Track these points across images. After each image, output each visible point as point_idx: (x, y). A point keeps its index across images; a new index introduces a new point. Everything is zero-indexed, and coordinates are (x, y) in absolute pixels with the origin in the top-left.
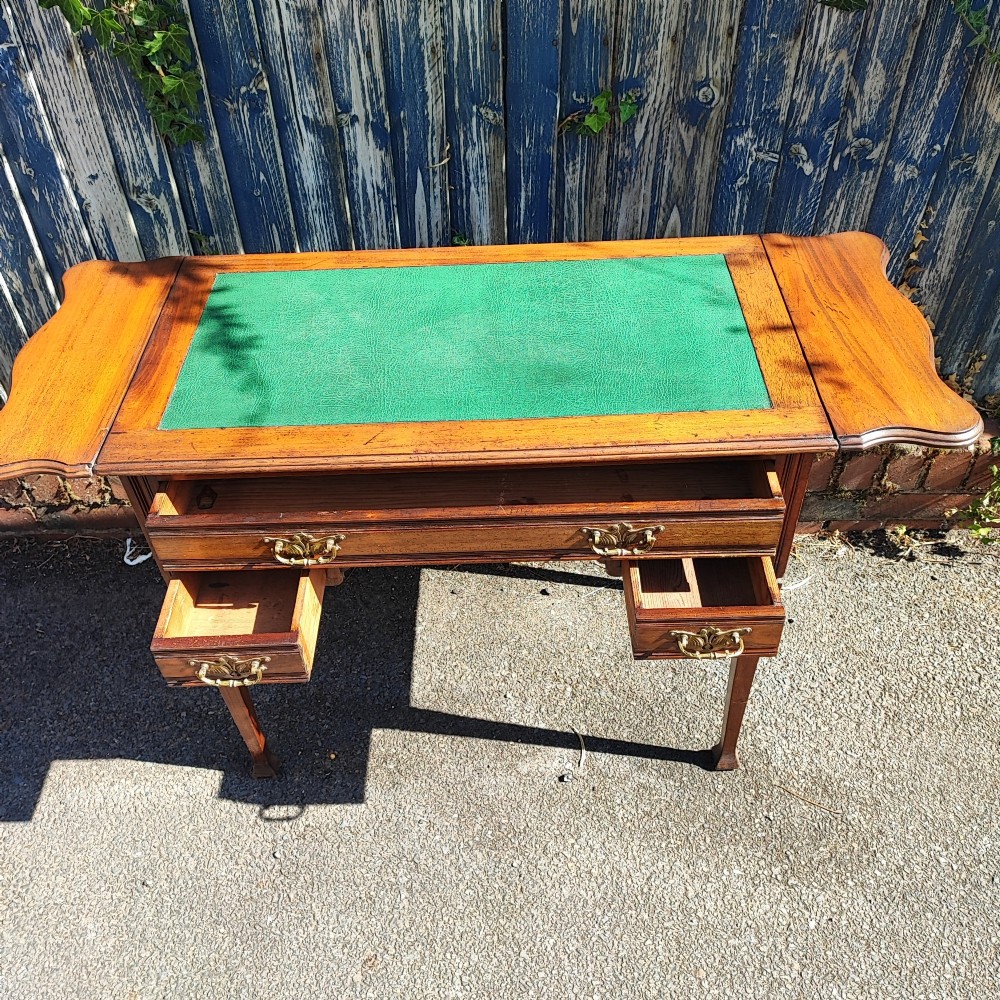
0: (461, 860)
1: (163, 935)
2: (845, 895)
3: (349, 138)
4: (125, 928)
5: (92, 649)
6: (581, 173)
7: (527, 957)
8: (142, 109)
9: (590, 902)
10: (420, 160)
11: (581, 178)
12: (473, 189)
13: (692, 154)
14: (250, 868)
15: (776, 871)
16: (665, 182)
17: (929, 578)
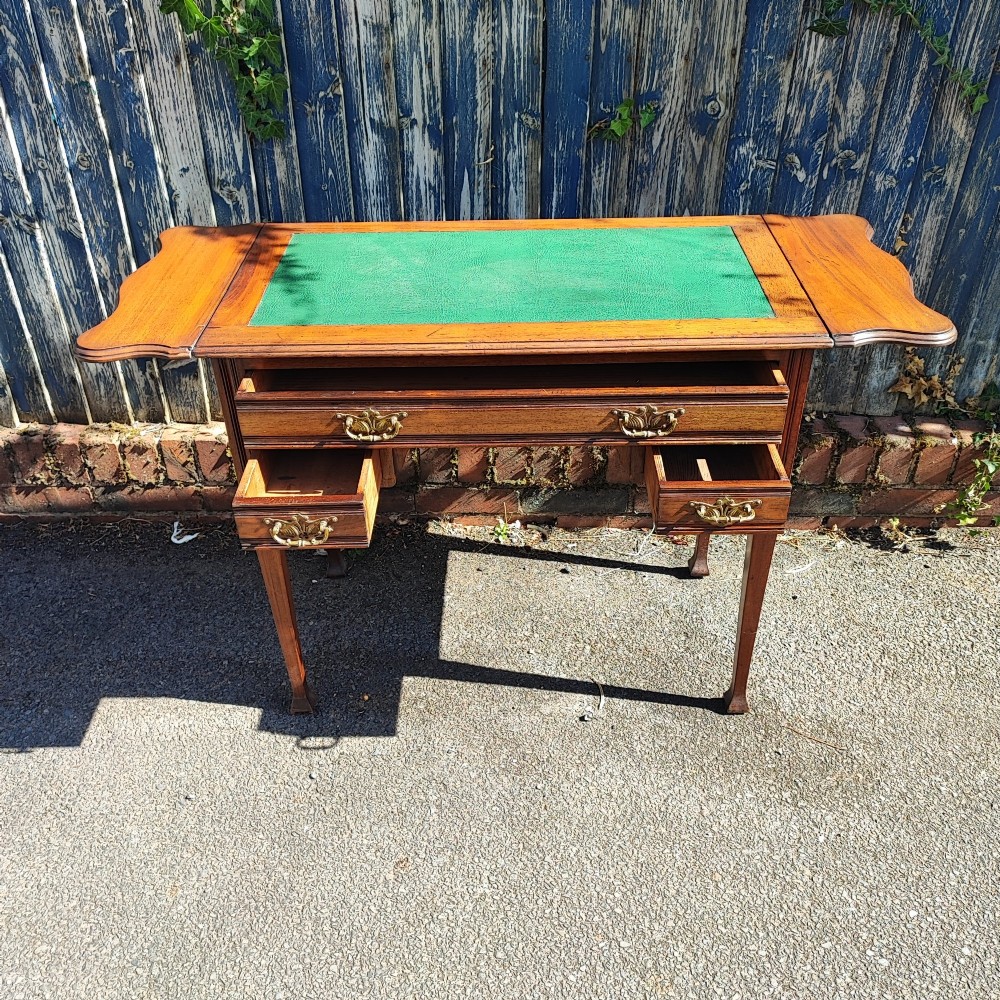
0: (488, 782)
1: (204, 840)
2: (852, 815)
3: (408, 140)
4: (168, 834)
5: (140, 609)
6: (606, 176)
7: (550, 861)
8: (234, 110)
9: (611, 818)
10: (467, 161)
11: (605, 180)
12: (512, 187)
13: (701, 161)
14: (287, 787)
15: (786, 795)
16: (678, 186)
17: (922, 567)
